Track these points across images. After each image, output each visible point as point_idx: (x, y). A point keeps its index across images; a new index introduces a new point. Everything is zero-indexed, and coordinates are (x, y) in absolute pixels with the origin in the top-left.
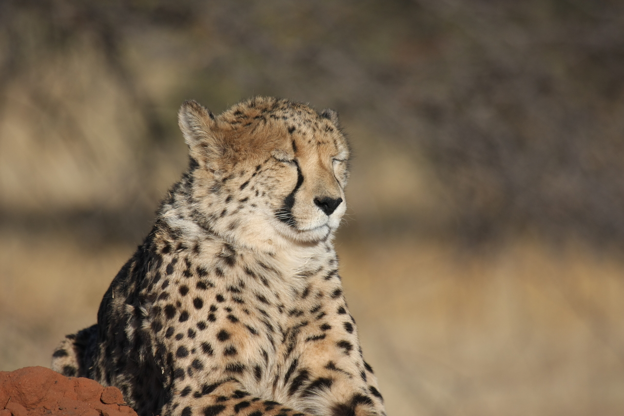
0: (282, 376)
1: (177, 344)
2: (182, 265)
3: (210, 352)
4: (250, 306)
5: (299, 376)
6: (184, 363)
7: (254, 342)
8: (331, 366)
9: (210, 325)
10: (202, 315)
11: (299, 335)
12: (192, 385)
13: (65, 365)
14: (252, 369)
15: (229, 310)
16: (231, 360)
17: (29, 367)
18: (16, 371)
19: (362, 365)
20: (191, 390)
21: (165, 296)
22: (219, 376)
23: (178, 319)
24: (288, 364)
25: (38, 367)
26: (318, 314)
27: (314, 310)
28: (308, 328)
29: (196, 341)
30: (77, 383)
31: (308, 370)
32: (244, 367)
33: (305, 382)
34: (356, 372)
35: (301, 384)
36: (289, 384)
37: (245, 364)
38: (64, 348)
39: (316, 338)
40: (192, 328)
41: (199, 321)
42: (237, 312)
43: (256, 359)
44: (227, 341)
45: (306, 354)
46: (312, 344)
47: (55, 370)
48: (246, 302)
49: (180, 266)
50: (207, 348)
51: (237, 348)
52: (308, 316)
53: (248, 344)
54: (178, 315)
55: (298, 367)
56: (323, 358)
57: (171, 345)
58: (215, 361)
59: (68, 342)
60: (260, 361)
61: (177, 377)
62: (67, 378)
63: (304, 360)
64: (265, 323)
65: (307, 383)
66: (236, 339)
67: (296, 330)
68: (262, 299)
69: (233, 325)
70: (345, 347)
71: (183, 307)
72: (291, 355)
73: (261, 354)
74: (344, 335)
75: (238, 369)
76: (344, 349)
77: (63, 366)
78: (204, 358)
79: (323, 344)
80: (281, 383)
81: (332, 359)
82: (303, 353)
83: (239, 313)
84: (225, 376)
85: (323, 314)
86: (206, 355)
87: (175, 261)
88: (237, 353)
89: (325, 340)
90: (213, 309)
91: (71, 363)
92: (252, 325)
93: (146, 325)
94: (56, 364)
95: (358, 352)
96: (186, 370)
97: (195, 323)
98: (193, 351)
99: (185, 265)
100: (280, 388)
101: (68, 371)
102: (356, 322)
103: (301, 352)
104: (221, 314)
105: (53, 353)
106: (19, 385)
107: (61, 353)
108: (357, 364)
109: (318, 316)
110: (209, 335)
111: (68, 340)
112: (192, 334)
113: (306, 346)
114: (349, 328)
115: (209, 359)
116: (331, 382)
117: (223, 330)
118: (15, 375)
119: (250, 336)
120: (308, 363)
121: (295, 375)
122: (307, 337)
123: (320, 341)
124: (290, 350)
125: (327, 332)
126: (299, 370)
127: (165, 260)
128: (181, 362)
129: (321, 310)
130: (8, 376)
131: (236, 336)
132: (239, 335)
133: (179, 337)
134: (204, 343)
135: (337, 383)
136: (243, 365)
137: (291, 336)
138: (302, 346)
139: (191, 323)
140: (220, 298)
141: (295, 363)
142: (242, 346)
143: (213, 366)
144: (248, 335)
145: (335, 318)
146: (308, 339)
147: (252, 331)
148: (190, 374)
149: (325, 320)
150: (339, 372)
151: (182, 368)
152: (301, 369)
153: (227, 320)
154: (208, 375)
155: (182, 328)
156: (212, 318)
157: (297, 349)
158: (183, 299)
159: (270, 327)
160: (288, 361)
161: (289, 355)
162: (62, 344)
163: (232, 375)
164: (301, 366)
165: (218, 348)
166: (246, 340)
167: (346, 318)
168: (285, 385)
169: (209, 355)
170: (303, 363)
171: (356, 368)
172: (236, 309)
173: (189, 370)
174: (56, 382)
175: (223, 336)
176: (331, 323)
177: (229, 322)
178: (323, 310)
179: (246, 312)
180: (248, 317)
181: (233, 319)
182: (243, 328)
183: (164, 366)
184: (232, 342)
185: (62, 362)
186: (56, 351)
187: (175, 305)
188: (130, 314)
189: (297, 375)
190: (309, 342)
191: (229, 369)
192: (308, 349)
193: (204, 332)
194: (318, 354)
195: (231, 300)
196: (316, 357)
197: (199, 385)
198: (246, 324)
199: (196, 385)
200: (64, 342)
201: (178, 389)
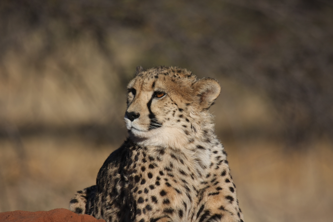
0: (196, 214)
1: (138, 196)
2: (141, 156)
3: (155, 201)
4: (177, 178)
5: (205, 214)
6: (141, 206)
7: (179, 197)
8: (222, 208)
9: (156, 187)
10: (153, 181)
11: (205, 192)
12: (145, 218)
13: (76, 207)
14: (177, 211)
15: (166, 180)
16: (167, 206)
17: (57, 209)
18: (50, 211)
19: (238, 209)
20: (144, 221)
21: (135, 171)
22: (160, 214)
23: (140, 183)
24: (199, 207)
25: (62, 209)
26: (214, 182)
27: (213, 181)
28: (209, 189)
29: (149, 195)
30: (83, 217)
31: (209, 210)
32: (173, 210)
33: (207, 216)
34: (235, 212)
35: (205, 218)
36: (199, 218)
37: (174, 209)
38: (76, 198)
39: (214, 194)
40: (147, 188)
41: (151, 184)
42: (171, 181)
43: (180, 206)
44: (165, 196)
45: (209, 202)
46: (212, 197)
47: (71, 210)
48: (175, 176)
49: (141, 157)
50: (154, 199)
51: (170, 200)
52: (210, 184)
53: (176, 198)
54: (140, 181)
55: (204, 209)
56: (218, 204)
57: (136, 196)
58: (158, 206)
59: (78, 195)
60: (182, 207)
61: (138, 213)
62: (77, 214)
63: (208, 205)
64: (185, 187)
65: (209, 217)
66: (169, 195)
67: (204, 190)
68: (183, 173)
69: (168, 188)
70: (230, 199)
71: (143, 177)
72: (200, 203)
73: (182, 204)
74: (230, 193)
75: (170, 211)
76: (229, 200)
77: (75, 208)
78: (153, 204)
79: (218, 197)
80: (195, 218)
81: (223, 205)
82: (207, 202)
83: (171, 182)
84: (163, 215)
85: (217, 183)
86: (154, 203)
87: (138, 154)
88: (170, 203)
89: (219, 195)
90: (158, 178)
91: (80, 206)
92: (178, 189)
93: (127, 186)
94: (72, 207)
95: (236, 202)
96: (142, 210)
97: (148, 185)
98: (147, 200)
99: (143, 156)
100: (194, 220)
101: (78, 211)
102: (236, 187)
103: (206, 201)
104: (162, 182)
105: (70, 201)
106: (52, 218)
107: (75, 201)
108: (236, 209)
109: (215, 184)
110: (156, 192)
111: (78, 194)
112: (146, 191)
113: (209, 198)
114: (232, 190)
115: (155, 205)
116: (221, 216)
117: (163, 190)
118: (50, 213)
119: (177, 194)
120: (210, 207)
121: (202, 213)
122: (209, 193)
123: (216, 195)
124: (200, 200)
125: (220, 191)
126: (205, 210)
127: (134, 153)
128: (140, 206)
129: (216, 180)
130: (46, 213)
131: (170, 194)
132: (171, 193)
133: (140, 192)
134: (153, 196)
135: (224, 217)
136: (173, 209)
137: (201, 193)
138: (206, 198)
139: (146, 185)
140: (161, 173)
141: (203, 207)
142: (173, 199)
143: (157, 209)
144: (176, 194)
145: (224, 184)
146: (210, 194)
147: (178, 192)
148: (144, 212)
149: (218, 185)
150: (226, 211)
151: (140, 208)
152: (206, 210)
153: (165, 185)
154: (154, 213)
155: (142, 188)
156: (158, 183)
157: (204, 199)
158: (143, 173)
159: (188, 189)
160: (198, 206)
161: (199, 203)
162: (75, 196)
163: (167, 214)
164: (206, 208)
165: (160, 199)
166: (175, 196)
167: (231, 185)
168: (197, 219)
169: (155, 203)
170: (207, 207)
171: (235, 210)
172: (170, 180)
173: (144, 210)
174: (72, 217)
175: (163, 193)
176: (222, 187)
177: (166, 186)
178: (217, 180)
179: (175, 181)
180: (176, 184)
181: (168, 185)
182: (173, 190)
183: (132, 207)
184: (168, 197)
185: (75, 205)
186: (72, 200)
187: (139, 176)
188: (119, 179)
189: (204, 213)
190: (210, 196)
191: (165, 211)
192: (210, 200)
193: (153, 191)
194: (215, 202)
195: (167, 175)
196: (214, 203)
197: (148, 218)
198: (175, 188)
199: (147, 218)
200: (76, 195)
201: (137, 220)
